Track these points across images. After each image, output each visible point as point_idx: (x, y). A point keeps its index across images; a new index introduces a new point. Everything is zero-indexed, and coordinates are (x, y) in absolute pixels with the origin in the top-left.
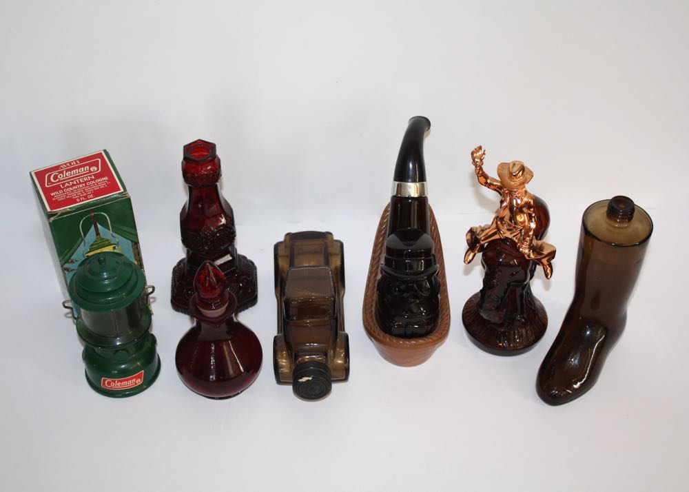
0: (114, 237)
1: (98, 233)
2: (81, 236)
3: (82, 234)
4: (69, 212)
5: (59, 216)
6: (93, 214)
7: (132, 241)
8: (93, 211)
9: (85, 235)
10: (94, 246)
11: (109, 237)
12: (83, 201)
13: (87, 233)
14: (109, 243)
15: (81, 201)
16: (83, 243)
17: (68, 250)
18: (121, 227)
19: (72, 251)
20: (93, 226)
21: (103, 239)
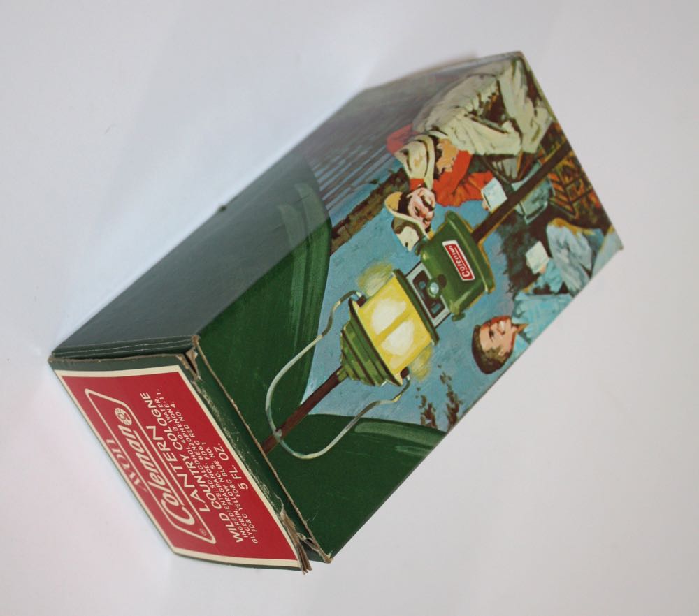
0: (330, 320)
1: (333, 381)
2: (352, 430)
3: (344, 431)
4: (291, 513)
5: (307, 535)
6: (278, 434)
7: (330, 252)
8: (268, 441)
9: (343, 421)
10: (372, 372)
11: (335, 337)
12: (240, 473)
13: (340, 417)
14: (350, 326)
15: (245, 480)
16: (368, 415)
17: (399, 449)
18: (296, 315)
19: (399, 435)
20: (313, 412)
21: (344, 355)
